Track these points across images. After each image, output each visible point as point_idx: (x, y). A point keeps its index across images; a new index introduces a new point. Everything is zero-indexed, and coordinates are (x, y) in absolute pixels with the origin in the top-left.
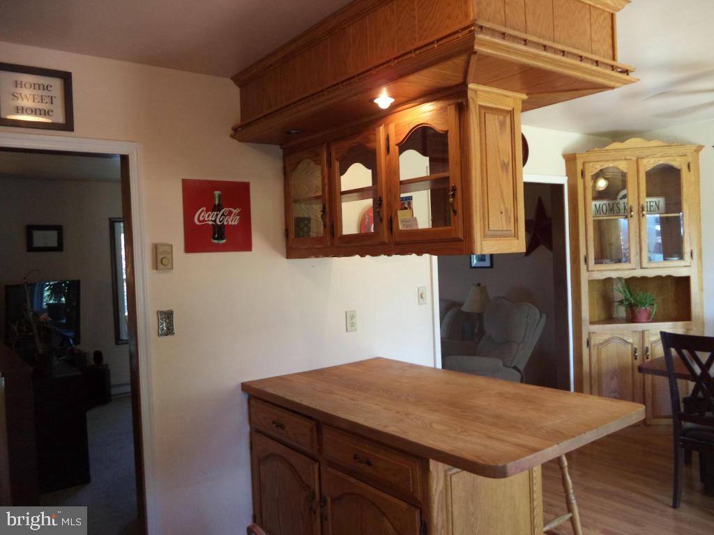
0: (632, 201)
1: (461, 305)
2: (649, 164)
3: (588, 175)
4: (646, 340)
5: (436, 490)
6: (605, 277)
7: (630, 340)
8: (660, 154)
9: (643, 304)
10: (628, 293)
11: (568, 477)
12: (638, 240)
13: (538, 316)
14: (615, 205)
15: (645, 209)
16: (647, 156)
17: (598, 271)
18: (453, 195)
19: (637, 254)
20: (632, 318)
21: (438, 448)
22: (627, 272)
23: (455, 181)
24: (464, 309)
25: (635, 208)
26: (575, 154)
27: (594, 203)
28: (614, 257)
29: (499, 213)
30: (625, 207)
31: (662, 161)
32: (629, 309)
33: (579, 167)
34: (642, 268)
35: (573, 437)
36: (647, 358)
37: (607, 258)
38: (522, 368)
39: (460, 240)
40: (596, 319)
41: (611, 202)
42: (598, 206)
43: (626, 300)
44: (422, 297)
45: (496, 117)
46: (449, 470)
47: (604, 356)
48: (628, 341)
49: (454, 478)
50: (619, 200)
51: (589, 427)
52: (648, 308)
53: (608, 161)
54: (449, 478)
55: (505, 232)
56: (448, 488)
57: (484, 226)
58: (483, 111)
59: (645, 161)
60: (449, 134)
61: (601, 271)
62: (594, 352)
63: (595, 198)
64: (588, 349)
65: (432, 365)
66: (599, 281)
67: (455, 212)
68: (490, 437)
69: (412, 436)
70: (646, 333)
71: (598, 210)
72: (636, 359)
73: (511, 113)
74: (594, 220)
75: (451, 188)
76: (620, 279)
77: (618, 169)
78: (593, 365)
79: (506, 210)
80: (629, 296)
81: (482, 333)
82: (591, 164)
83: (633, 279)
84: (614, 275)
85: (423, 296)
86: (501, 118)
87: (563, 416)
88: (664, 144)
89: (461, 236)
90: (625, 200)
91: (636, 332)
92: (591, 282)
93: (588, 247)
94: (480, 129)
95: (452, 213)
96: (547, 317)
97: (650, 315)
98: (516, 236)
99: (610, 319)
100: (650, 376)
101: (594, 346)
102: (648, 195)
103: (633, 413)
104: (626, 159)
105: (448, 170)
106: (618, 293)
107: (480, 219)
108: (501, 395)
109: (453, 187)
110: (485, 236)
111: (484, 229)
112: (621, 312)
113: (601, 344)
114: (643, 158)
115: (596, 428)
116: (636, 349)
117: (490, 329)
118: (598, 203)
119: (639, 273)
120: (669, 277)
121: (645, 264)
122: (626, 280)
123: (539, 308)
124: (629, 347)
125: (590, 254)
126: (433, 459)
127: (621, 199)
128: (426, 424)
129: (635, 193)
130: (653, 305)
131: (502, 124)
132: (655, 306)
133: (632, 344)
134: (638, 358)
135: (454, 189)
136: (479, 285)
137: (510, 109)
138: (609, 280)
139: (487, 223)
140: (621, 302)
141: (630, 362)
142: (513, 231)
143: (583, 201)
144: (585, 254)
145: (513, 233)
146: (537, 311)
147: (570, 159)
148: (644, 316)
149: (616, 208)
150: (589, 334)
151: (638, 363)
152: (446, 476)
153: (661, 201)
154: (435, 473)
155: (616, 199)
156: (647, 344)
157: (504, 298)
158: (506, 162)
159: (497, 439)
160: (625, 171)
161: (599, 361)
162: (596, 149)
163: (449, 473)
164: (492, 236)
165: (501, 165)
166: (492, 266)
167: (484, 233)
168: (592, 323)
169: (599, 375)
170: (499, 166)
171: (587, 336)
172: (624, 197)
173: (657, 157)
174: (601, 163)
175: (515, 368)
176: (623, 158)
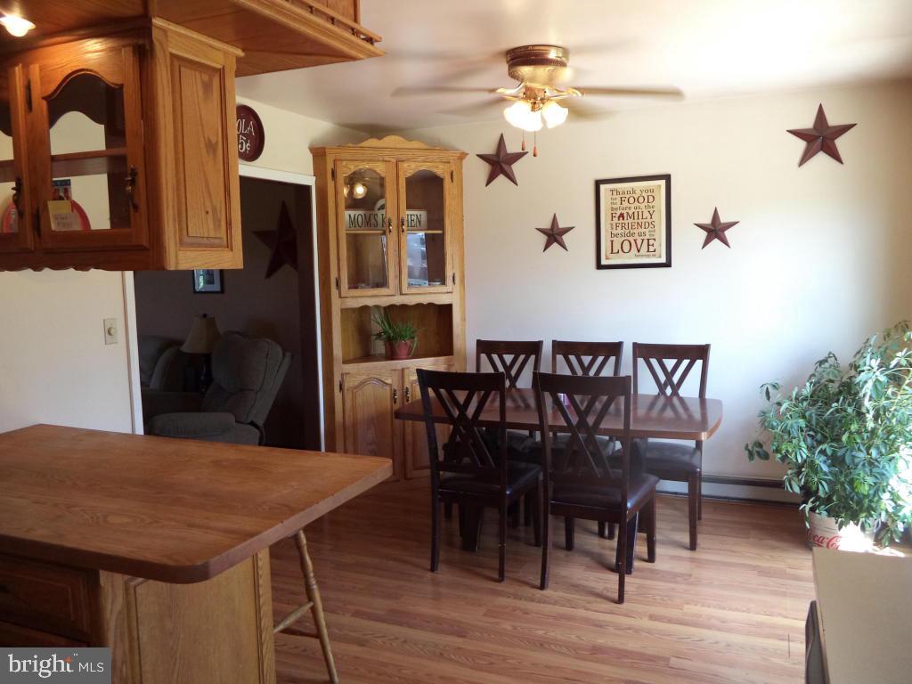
0: (390, 213)
1: (181, 343)
2: (410, 169)
3: (341, 176)
4: (406, 379)
5: (111, 611)
6: (360, 305)
7: (389, 381)
8: (422, 158)
9: (402, 337)
10: (386, 324)
11: (308, 558)
12: (397, 260)
13: (281, 355)
14: (372, 216)
15: (406, 223)
16: (408, 160)
17: (352, 297)
18: (133, 182)
19: (396, 277)
20: (391, 355)
21: (110, 553)
22: (385, 299)
23: (136, 162)
24: (185, 348)
25: (394, 222)
26: (324, 148)
27: (347, 213)
28: (371, 281)
29: (204, 213)
30: (383, 221)
31: (424, 167)
32: (388, 345)
33: (330, 166)
34: (401, 294)
35: (303, 510)
36: (408, 401)
37: (363, 282)
38: (260, 423)
39: (145, 249)
40: (351, 357)
41: (368, 213)
42: (352, 217)
43: (385, 332)
44: (110, 333)
45: (198, 74)
46: (131, 580)
47: (359, 400)
48: (386, 381)
49: (139, 590)
50: (376, 211)
51: (323, 495)
52: (408, 342)
53: (364, 161)
54: (132, 591)
55: (212, 240)
56: (130, 605)
57: (181, 230)
58: (177, 64)
59: (405, 165)
60: (124, 89)
61: (356, 297)
62: (348, 397)
63: (349, 207)
64: (340, 395)
65: (128, 430)
66: (354, 310)
67: (136, 207)
68: (191, 526)
69: (72, 540)
70: (406, 372)
71: (353, 222)
72: (395, 402)
73: (221, 72)
74: (347, 234)
75: (129, 172)
76: (377, 307)
77: (375, 172)
78: (347, 413)
79: (214, 209)
80: (387, 327)
81: (210, 379)
82: (344, 163)
83: (392, 307)
84: (370, 302)
85: (112, 332)
86: (206, 77)
87: (293, 483)
88: (425, 147)
89: (145, 243)
90: (383, 212)
91: (395, 370)
92: (344, 311)
93: (341, 268)
94: (173, 87)
95: (131, 209)
96: (292, 357)
97: (410, 349)
98: (229, 246)
99: (367, 356)
100: (410, 422)
101: (348, 390)
102: (409, 207)
103: (378, 470)
104: (384, 161)
105: (125, 144)
106: (376, 326)
107: (174, 220)
108: (217, 463)
109: (132, 170)
110: (182, 243)
111: (181, 235)
112: (379, 347)
113: (356, 387)
114: (403, 161)
115: (333, 495)
116: (395, 391)
117: (220, 375)
118: (352, 213)
119: (398, 300)
120: (431, 305)
121: (405, 290)
122: (385, 308)
123: (281, 345)
124: (388, 388)
125: (342, 277)
126: (104, 569)
127: (379, 209)
128: (98, 518)
129: (394, 203)
130: (413, 338)
131: (207, 87)
132: (416, 339)
133: (391, 385)
134: (397, 401)
135: (134, 173)
136: (205, 316)
137: (219, 66)
138: (365, 309)
139: (185, 226)
140: (379, 336)
141: (389, 407)
142: (225, 239)
143: (334, 210)
144: (337, 275)
145: (225, 242)
146: (279, 349)
147: (319, 153)
148: (404, 351)
149: (373, 221)
150: (342, 375)
151: (397, 407)
152: (127, 590)
153: (422, 214)
154: (110, 589)
155: (373, 210)
156: (407, 385)
157: (237, 333)
158: (214, 141)
159: (199, 527)
160: (383, 175)
161: (354, 407)
162: (350, 145)
163: (133, 584)
164: (192, 245)
165: (206, 145)
166: (222, 291)
167: (181, 240)
168: (345, 362)
169: (354, 425)
170: (202, 145)
171: (340, 379)
172: (383, 207)
173: (418, 162)
174: (357, 163)
175: (252, 424)
176: (381, 159)
